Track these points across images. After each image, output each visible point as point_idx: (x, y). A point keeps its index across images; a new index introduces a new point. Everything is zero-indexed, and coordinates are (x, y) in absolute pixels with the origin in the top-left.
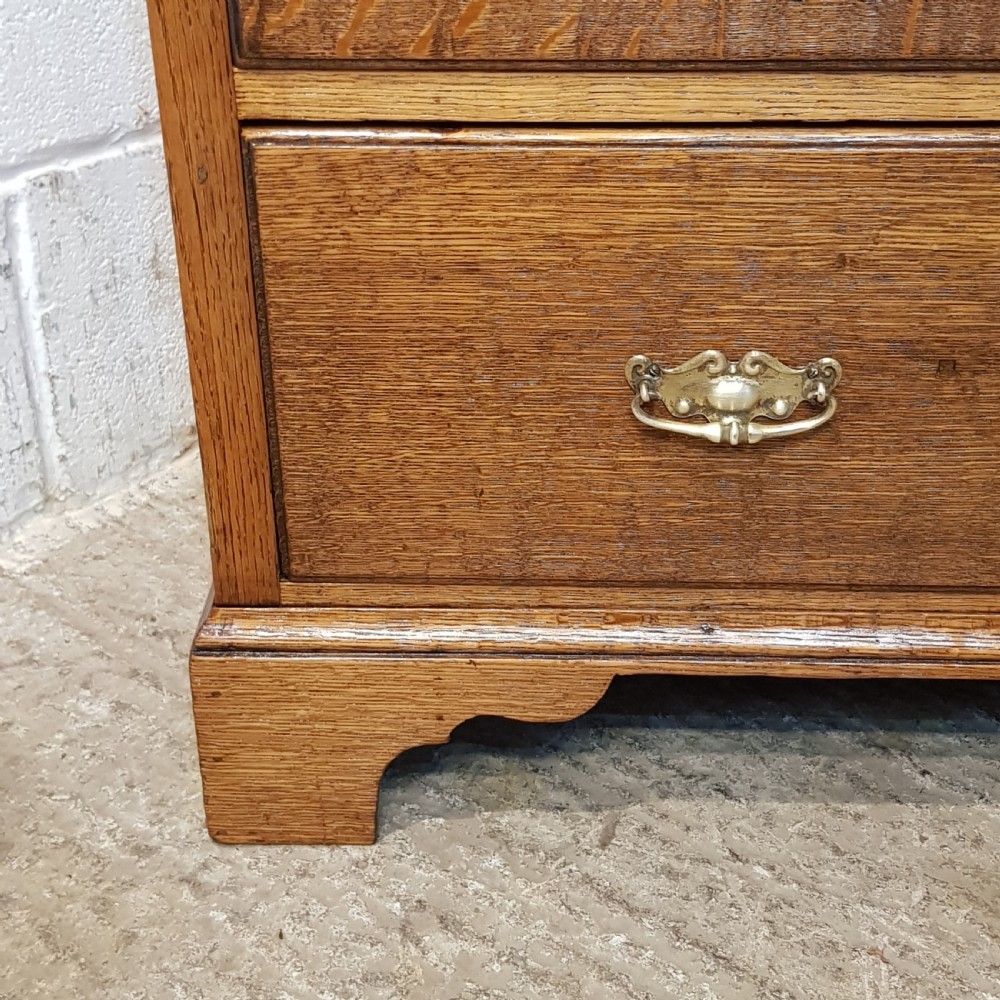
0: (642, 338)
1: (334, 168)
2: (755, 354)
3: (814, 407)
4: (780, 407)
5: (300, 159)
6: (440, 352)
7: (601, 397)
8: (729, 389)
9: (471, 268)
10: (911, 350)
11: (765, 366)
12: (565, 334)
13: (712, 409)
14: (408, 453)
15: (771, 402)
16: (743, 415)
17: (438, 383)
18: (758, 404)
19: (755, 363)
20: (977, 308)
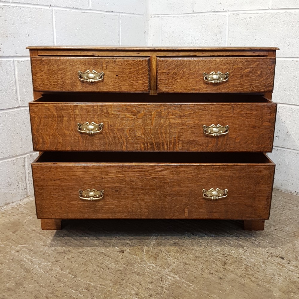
0: (80, 188)
1: (42, 168)
2: (94, 189)
3: (101, 196)
4: (97, 196)
5: (38, 167)
6: (55, 189)
7: (75, 195)
8: (92, 194)
9: (59, 179)
10: (112, 189)
11: (95, 191)
12: (71, 187)
13: (89, 196)
14: (52, 202)
15: (96, 195)
16: (93, 197)
17: (55, 193)
18: (95, 195)
19: (94, 190)
20: (119, 184)
